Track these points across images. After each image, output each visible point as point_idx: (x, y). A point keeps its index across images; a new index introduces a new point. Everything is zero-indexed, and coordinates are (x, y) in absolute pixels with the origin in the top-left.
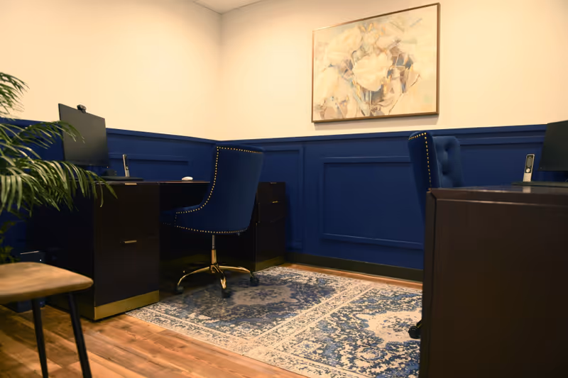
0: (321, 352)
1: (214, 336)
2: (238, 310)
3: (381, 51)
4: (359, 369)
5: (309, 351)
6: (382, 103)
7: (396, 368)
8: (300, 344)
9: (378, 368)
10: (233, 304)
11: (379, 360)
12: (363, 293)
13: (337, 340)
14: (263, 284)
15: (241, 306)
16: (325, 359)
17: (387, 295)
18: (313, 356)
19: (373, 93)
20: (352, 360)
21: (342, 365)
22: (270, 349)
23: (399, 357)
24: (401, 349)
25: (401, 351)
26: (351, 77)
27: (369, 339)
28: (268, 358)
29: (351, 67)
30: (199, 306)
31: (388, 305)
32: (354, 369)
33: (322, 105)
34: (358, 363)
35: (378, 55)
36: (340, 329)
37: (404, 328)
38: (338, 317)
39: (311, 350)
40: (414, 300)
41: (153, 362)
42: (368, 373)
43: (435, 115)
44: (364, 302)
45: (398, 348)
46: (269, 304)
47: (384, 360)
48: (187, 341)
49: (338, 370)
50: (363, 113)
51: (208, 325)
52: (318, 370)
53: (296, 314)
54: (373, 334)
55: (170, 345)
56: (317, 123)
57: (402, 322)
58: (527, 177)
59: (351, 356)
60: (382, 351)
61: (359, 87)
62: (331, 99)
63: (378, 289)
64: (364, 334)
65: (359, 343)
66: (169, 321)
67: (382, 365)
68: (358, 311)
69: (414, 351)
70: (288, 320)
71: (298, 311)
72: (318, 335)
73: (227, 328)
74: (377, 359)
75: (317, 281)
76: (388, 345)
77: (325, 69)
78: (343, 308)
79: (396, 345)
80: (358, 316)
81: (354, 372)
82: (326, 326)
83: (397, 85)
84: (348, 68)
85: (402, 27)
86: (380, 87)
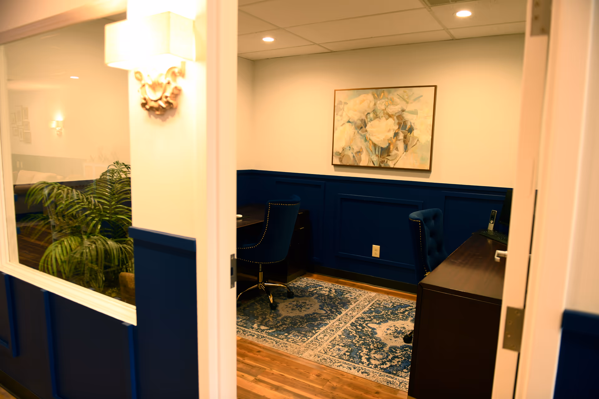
0: (348, 354)
1: (276, 343)
2: (285, 321)
3: (390, 116)
4: (374, 366)
5: (341, 354)
6: (388, 157)
7: (396, 365)
8: (334, 348)
9: (385, 365)
10: (280, 315)
11: (385, 360)
12: (371, 304)
13: (357, 345)
14: (297, 296)
15: (287, 317)
16: (352, 359)
17: (387, 306)
18: (344, 357)
19: (382, 148)
20: (368, 359)
21: (363, 363)
22: (316, 352)
23: (397, 357)
24: (398, 352)
25: (399, 353)
26: (365, 133)
27: (378, 344)
28: (317, 359)
29: (366, 126)
30: (257, 318)
31: (389, 315)
32: (371, 366)
33: (340, 152)
34: (373, 362)
35: (387, 119)
36: (358, 336)
37: (400, 335)
38: (356, 326)
39: (342, 353)
40: (407, 311)
41: (245, 364)
42: (379, 368)
43: (429, 171)
44: (372, 312)
45: (397, 350)
46: (306, 315)
47: (388, 359)
48: (260, 347)
49: (361, 367)
50: (374, 164)
51: (269, 334)
52: (349, 366)
53: (327, 324)
54: (380, 340)
55: (251, 350)
56: (335, 165)
57: (399, 330)
58: (491, 226)
59: (367, 357)
60: (387, 353)
61: (371, 142)
62: (348, 148)
63: (381, 300)
64: (374, 340)
65: (372, 347)
66: (242, 331)
67: (387, 363)
68: (369, 321)
69: (407, 353)
70: (323, 329)
71: (328, 321)
72: (344, 341)
73: (283, 337)
74: (384, 359)
75: (336, 292)
76: (390, 348)
77: (344, 124)
78: (358, 318)
79: (395, 348)
80: (369, 325)
81: (371, 368)
82: (349, 334)
83: (401, 145)
84: (362, 126)
85: (407, 100)
86: (387, 145)
